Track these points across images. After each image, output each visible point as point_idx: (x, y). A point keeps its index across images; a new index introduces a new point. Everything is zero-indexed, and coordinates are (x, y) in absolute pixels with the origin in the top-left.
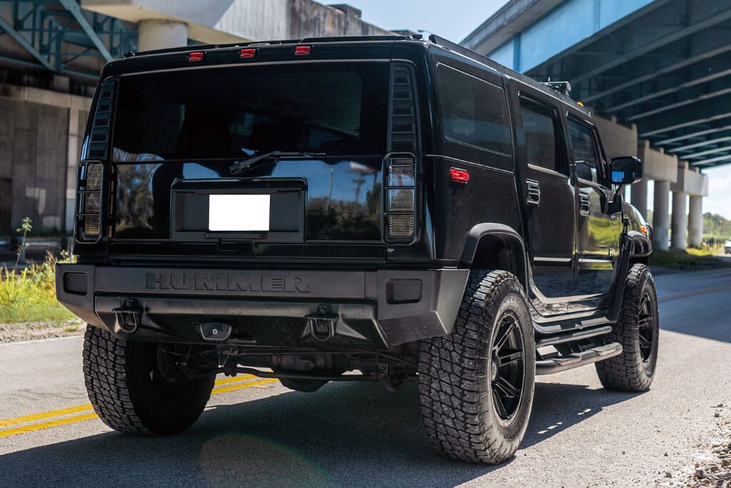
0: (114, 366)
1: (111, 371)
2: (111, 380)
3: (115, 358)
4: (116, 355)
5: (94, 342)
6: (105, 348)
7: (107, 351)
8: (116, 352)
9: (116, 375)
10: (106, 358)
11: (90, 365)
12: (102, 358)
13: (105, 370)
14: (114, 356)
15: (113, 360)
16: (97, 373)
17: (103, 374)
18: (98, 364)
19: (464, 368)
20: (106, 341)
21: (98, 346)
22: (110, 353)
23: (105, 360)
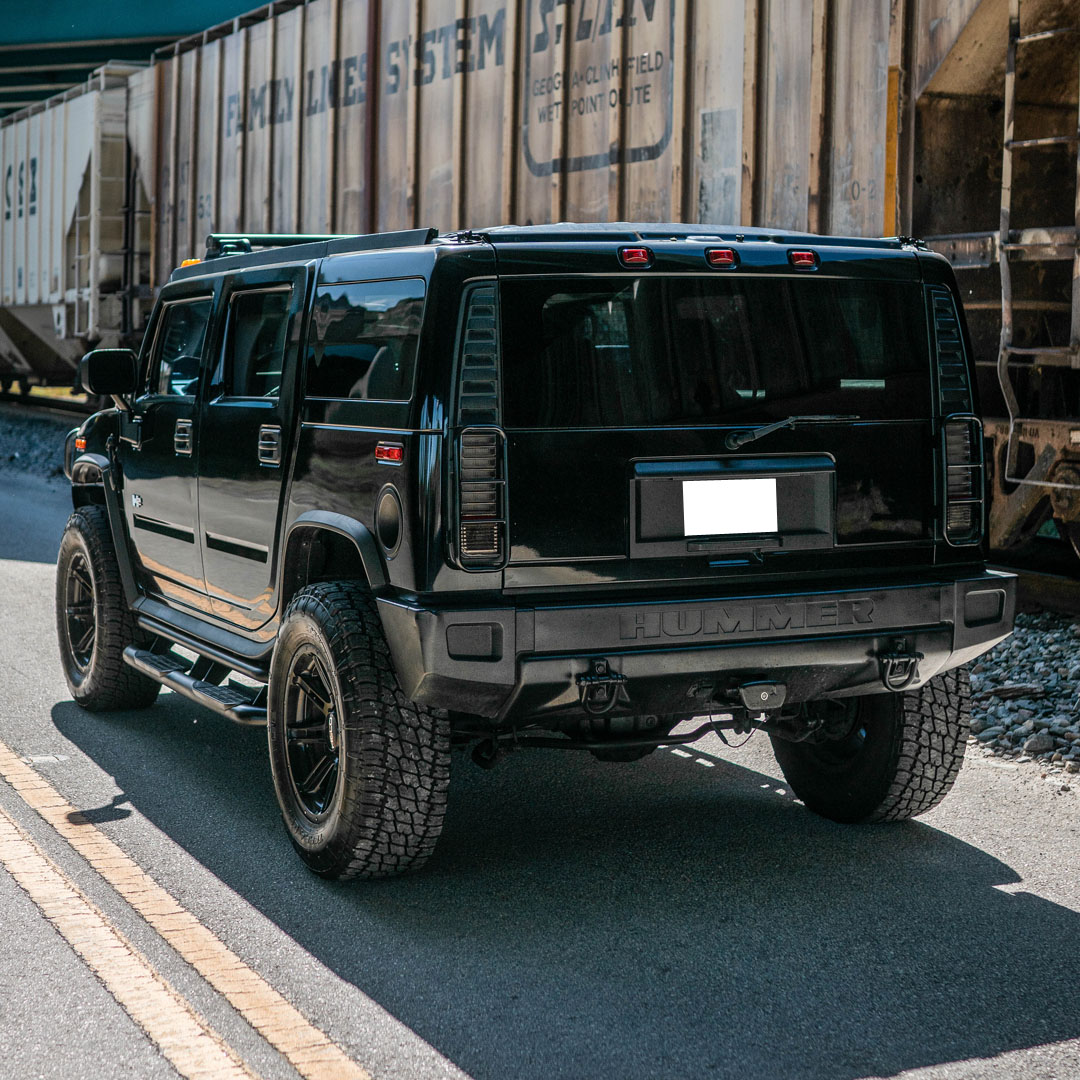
0: (432, 771)
1: (427, 779)
2: (424, 794)
3: (435, 757)
4: (436, 751)
5: (391, 735)
6: (415, 741)
7: (419, 746)
8: (436, 746)
9: (434, 784)
10: (417, 758)
11: (386, 775)
12: (410, 759)
13: (416, 779)
14: (432, 753)
15: (431, 759)
16: (397, 787)
17: (410, 786)
18: (402, 771)
19: (961, 698)
20: (416, 730)
21: (400, 740)
22: (425, 750)
23: (416, 762)
